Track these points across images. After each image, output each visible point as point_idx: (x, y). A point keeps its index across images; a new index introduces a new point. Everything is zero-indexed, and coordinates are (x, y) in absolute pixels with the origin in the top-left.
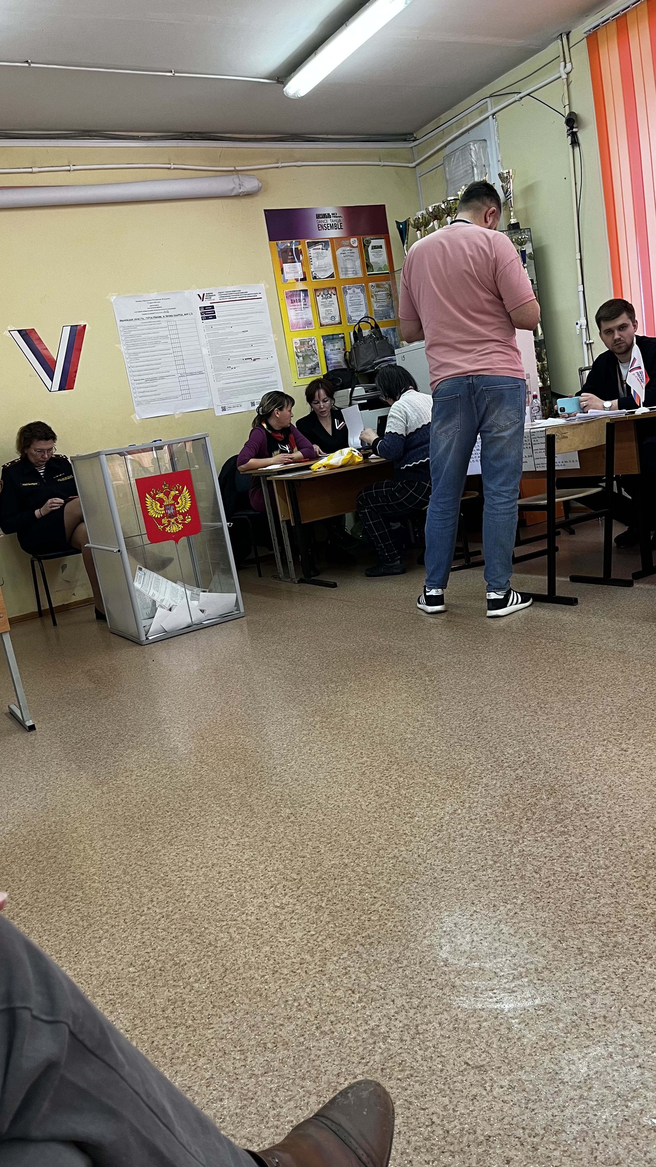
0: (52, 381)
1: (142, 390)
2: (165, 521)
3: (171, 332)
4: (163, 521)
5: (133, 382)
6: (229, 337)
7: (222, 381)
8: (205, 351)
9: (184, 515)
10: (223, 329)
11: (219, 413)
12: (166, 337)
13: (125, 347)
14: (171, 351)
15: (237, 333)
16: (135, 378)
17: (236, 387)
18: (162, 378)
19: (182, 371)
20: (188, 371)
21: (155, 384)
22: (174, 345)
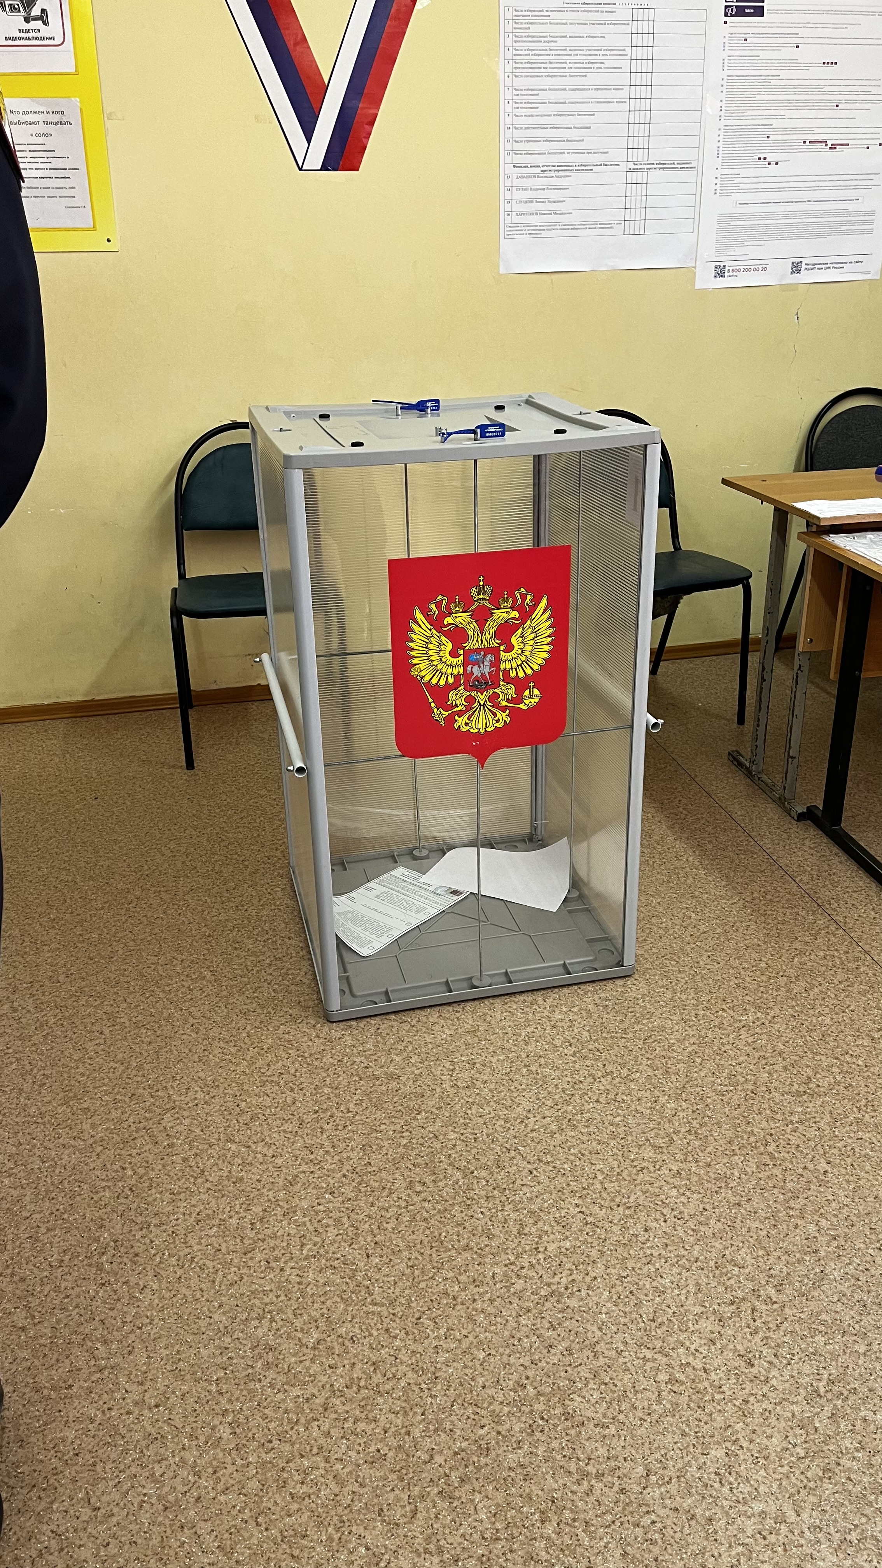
0: (309, 141)
1: (528, 195)
2: (457, 698)
3: (637, 40)
4: (452, 697)
5: (510, 170)
6: (783, 74)
7: (735, 197)
8: (711, 108)
9: (521, 685)
10: (776, 47)
11: (705, 280)
12: (620, 52)
13: (509, 69)
14: (624, 94)
15: (808, 66)
16: (518, 160)
17: (768, 216)
18: (585, 167)
19: (641, 155)
20: (656, 156)
21: (564, 181)
22: (636, 79)
